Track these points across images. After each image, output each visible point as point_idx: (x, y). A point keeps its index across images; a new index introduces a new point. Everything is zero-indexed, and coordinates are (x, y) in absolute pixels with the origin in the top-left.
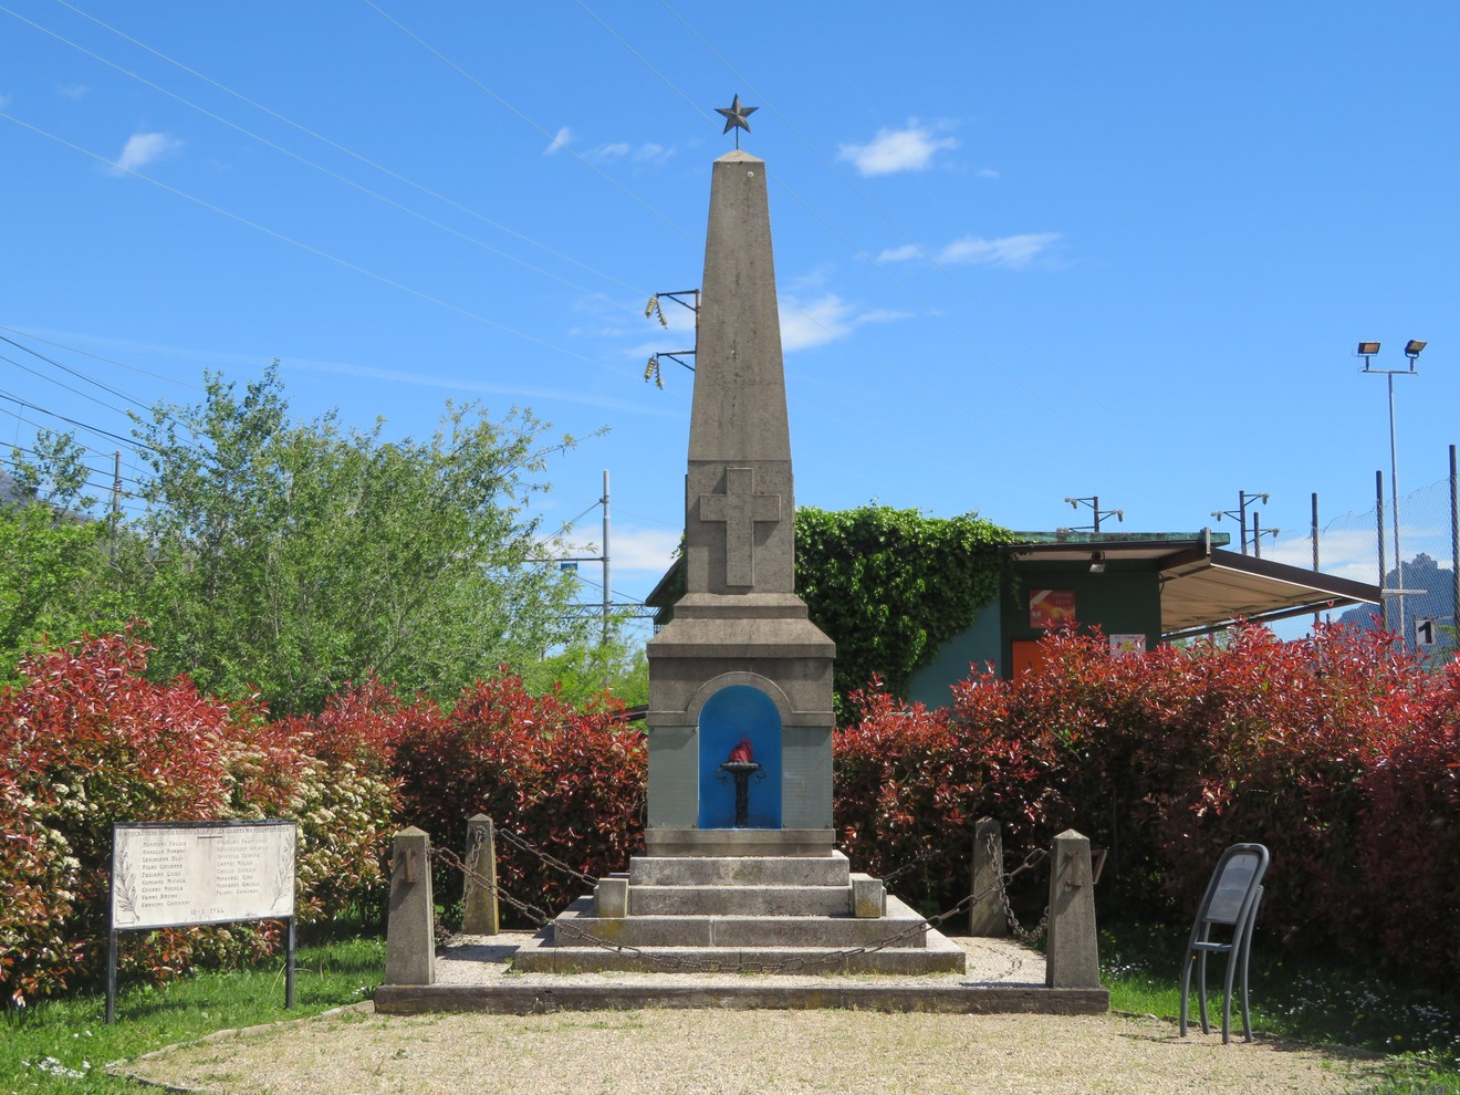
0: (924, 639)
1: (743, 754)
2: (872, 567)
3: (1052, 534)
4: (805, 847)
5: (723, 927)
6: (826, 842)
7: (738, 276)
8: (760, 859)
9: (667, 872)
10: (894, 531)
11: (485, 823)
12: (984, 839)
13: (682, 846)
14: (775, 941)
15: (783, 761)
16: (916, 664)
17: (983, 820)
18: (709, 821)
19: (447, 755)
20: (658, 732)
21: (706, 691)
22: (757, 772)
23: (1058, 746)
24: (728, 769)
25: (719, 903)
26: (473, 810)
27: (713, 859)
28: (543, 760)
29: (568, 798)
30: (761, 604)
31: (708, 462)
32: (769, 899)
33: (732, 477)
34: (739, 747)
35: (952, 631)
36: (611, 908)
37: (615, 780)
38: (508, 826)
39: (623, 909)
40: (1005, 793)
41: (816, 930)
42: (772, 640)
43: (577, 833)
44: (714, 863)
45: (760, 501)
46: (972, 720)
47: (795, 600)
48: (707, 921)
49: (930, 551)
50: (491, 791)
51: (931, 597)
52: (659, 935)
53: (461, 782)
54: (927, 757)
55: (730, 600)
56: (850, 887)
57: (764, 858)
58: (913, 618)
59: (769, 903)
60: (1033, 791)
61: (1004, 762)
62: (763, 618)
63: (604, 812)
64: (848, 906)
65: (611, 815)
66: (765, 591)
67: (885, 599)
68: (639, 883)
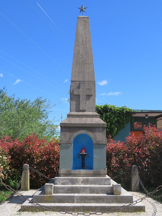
0: (116, 129)
1: (83, 151)
2: (107, 116)
3: (140, 110)
4: (99, 175)
5: (78, 198)
6: (105, 173)
7: (83, 40)
8: (88, 178)
9: (64, 181)
10: (111, 109)
11: (27, 166)
12: (135, 170)
13: (68, 174)
14: (93, 202)
15: (94, 153)
16: (115, 134)
17: (134, 166)
18: (75, 168)
19: (20, 151)
20: (62, 145)
21: (74, 135)
22: (87, 156)
23: (149, 150)
24: (80, 155)
25: (77, 190)
26: (25, 163)
27: (76, 178)
28: (41, 152)
29: (45, 160)
30: (88, 114)
31: (75, 81)
32: (90, 189)
33: (81, 84)
34: (83, 149)
35: (121, 128)
36: (48, 192)
37: (55, 157)
38: (32, 167)
39: (52, 192)
40: (138, 160)
41: (103, 199)
42: (91, 123)
43: (47, 168)
44: (76, 179)
45: (88, 90)
46: (130, 144)
47: (96, 114)
48: (74, 196)
49: (117, 113)
50: (30, 159)
51: (118, 122)
52: (61, 200)
53: (23, 157)
54: (121, 152)
55: (81, 113)
56: (112, 186)
57: (89, 178)
58: (114, 126)
59: (91, 190)
60: (144, 159)
61: (138, 153)
62: (88, 117)
63: (53, 163)
64: (111, 191)
65: (54, 164)
66: (89, 111)
67: (109, 122)
68: (57, 184)
